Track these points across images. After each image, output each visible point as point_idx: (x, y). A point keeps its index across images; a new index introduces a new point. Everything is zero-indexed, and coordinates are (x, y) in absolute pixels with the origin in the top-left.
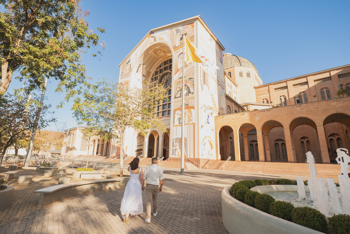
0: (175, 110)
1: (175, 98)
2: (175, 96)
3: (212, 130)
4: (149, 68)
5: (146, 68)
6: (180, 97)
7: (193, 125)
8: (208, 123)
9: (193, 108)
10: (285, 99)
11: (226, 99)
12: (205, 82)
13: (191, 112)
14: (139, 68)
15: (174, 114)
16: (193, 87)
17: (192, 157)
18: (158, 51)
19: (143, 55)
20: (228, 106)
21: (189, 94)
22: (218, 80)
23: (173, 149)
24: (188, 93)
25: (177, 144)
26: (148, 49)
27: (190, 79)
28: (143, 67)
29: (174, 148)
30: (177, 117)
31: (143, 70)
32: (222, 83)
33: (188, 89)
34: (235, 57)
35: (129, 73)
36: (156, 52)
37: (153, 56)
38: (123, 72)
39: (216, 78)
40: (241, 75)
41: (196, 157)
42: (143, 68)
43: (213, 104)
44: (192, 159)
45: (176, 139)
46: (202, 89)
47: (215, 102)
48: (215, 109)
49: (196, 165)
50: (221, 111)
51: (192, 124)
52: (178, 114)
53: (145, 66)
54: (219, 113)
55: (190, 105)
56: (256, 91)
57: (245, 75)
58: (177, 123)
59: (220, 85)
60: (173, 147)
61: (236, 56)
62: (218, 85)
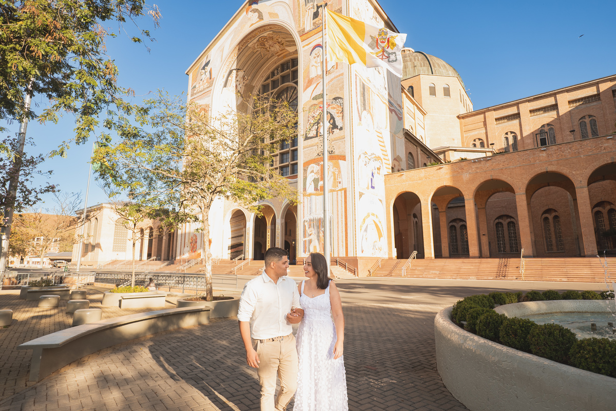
0: (307, 164)
1: (307, 138)
2: (306, 134)
3: (380, 200)
4: (249, 78)
5: (244, 77)
6: (317, 136)
7: (343, 191)
8: (373, 187)
9: (343, 158)
10: (515, 138)
11: (406, 140)
12: (364, 104)
13: (338, 167)
14: (229, 78)
15: (305, 170)
16: (343, 116)
17: (343, 254)
18: (267, 41)
19: (236, 51)
20: (410, 153)
21: (335, 130)
22: (390, 102)
23: (305, 242)
24: (333, 128)
25: (312, 231)
26: (246, 36)
27: (335, 99)
28: (237, 75)
29: (307, 239)
30: (311, 177)
31: (238, 83)
32: (399, 108)
33: (332, 121)
34: (420, 56)
35: (208, 88)
36: (263, 44)
37: (258, 53)
38: (195, 87)
39: (387, 97)
40: (433, 91)
41: (351, 255)
42: (236, 77)
43: (382, 150)
44: (342, 258)
45: (310, 220)
46: (360, 120)
47: (384, 147)
48: (384, 159)
49: (350, 270)
50: (396, 163)
51: (340, 190)
52: (312, 172)
53: (241, 73)
54: (392, 168)
55: (337, 152)
56: (461, 124)
57: (440, 91)
58: (310, 189)
59: (393, 112)
60: (305, 237)
61: (423, 54)
62: (391, 111)
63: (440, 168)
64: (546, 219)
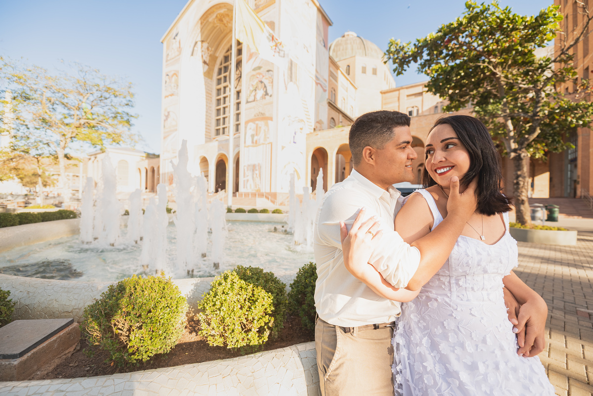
0: (247, 123)
1: (247, 102)
2: (247, 99)
3: (301, 153)
4: (213, 49)
5: (208, 49)
6: (254, 101)
7: (270, 145)
8: (295, 143)
9: (271, 119)
10: (418, 111)
11: (329, 108)
12: (291, 77)
13: (267, 125)
14: (195, 48)
15: (246, 128)
16: (272, 86)
17: (268, 191)
18: (224, 17)
19: (199, 25)
20: (333, 118)
21: (267, 97)
22: (317, 77)
23: (244, 181)
24: (265, 95)
25: (249, 173)
26: (206, 12)
27: (268, 71)
28: (202, 46)
29: (246, 179)
30: (250, 132)
31: (203, 53)
32: (324, 82)
33: (265, 89)
34: (358, 40)
35: (178, 55)
36: (221, 20)
37: (218, 28)
38: (168, 55)
39: (314, 72)
40: (364, 70)
41: (273, 191)
42: (202, 48)
43: (306, 115)
44: (268, 193)
45: (249, 166)
46: (286, 89)
47: (308, 112)
48: (308, 122)
49: (272, 201)
50: (318, 125)
51: (269, 144)
52: (250, 129)
53: (205, 45)
54: (314, 129)
55: (267, 115)
56: (382, 97)
57: (369, 71)
58: (249, 142)
59: (319, 85)
60: (244, 177)
61: (360, 38)
62: (317, 84)
63: (343, 130)
64: (420, 170)
